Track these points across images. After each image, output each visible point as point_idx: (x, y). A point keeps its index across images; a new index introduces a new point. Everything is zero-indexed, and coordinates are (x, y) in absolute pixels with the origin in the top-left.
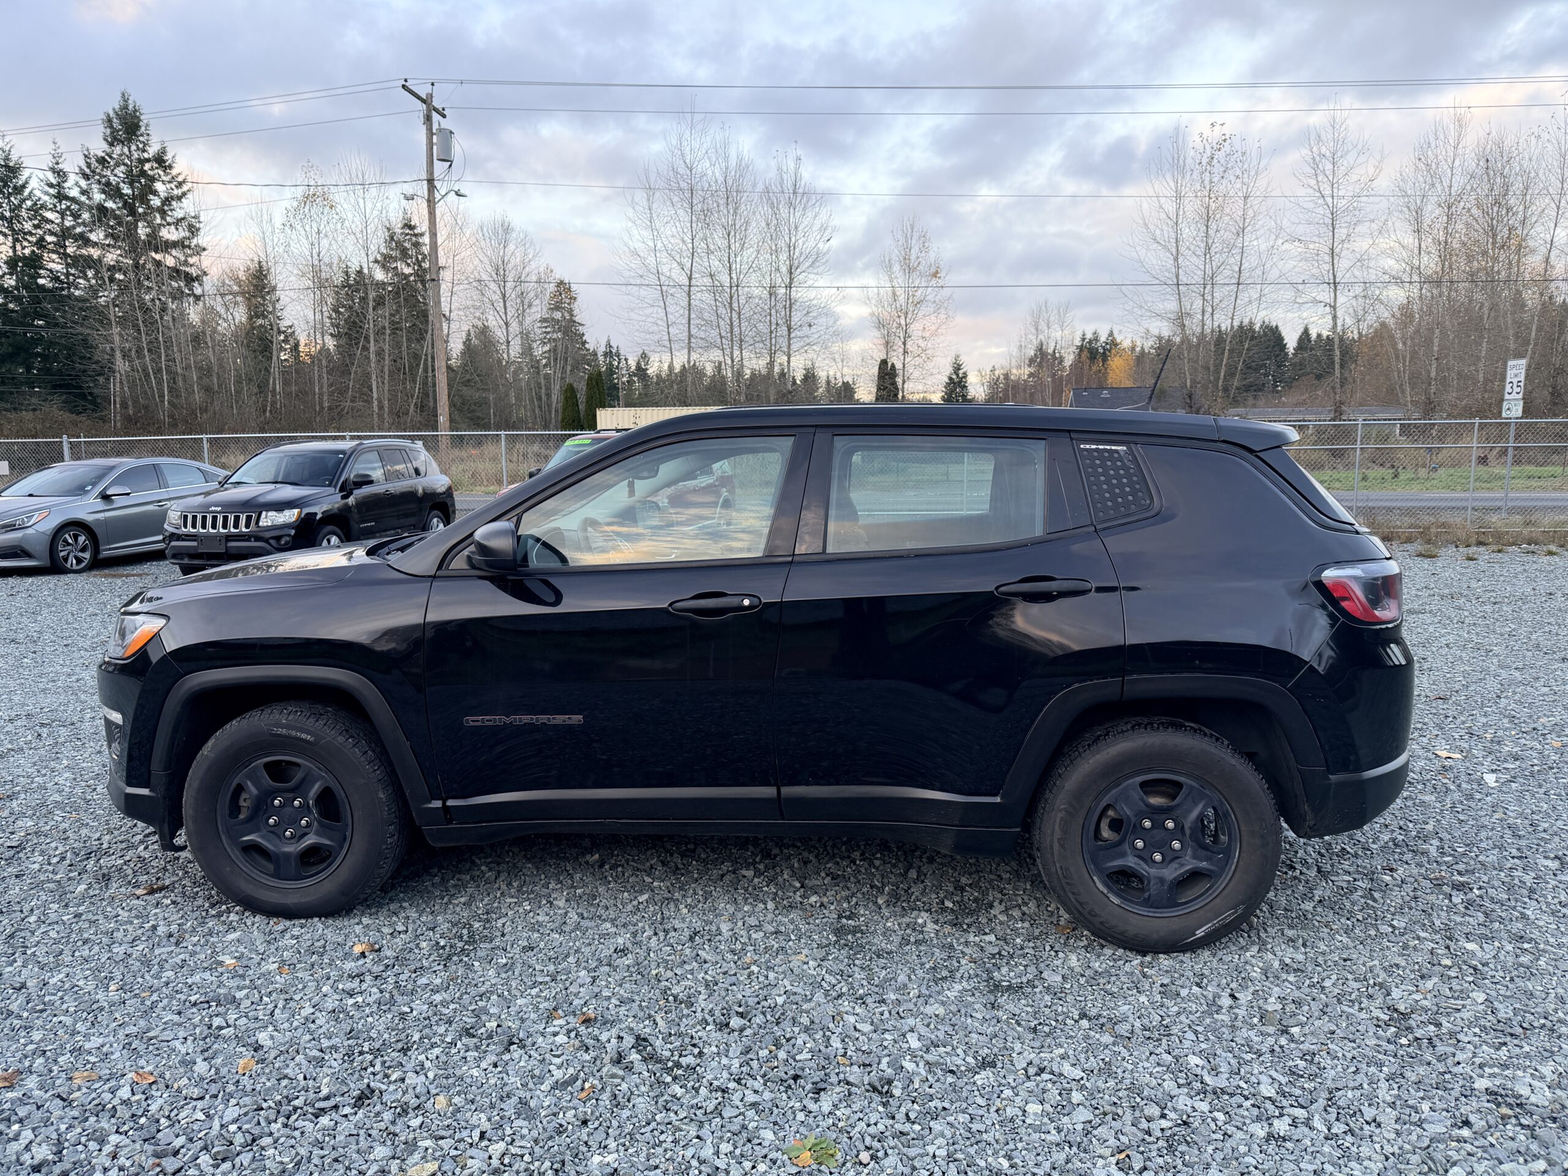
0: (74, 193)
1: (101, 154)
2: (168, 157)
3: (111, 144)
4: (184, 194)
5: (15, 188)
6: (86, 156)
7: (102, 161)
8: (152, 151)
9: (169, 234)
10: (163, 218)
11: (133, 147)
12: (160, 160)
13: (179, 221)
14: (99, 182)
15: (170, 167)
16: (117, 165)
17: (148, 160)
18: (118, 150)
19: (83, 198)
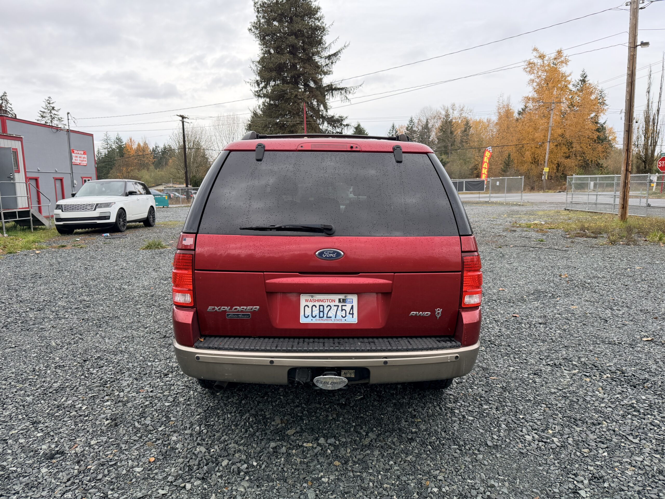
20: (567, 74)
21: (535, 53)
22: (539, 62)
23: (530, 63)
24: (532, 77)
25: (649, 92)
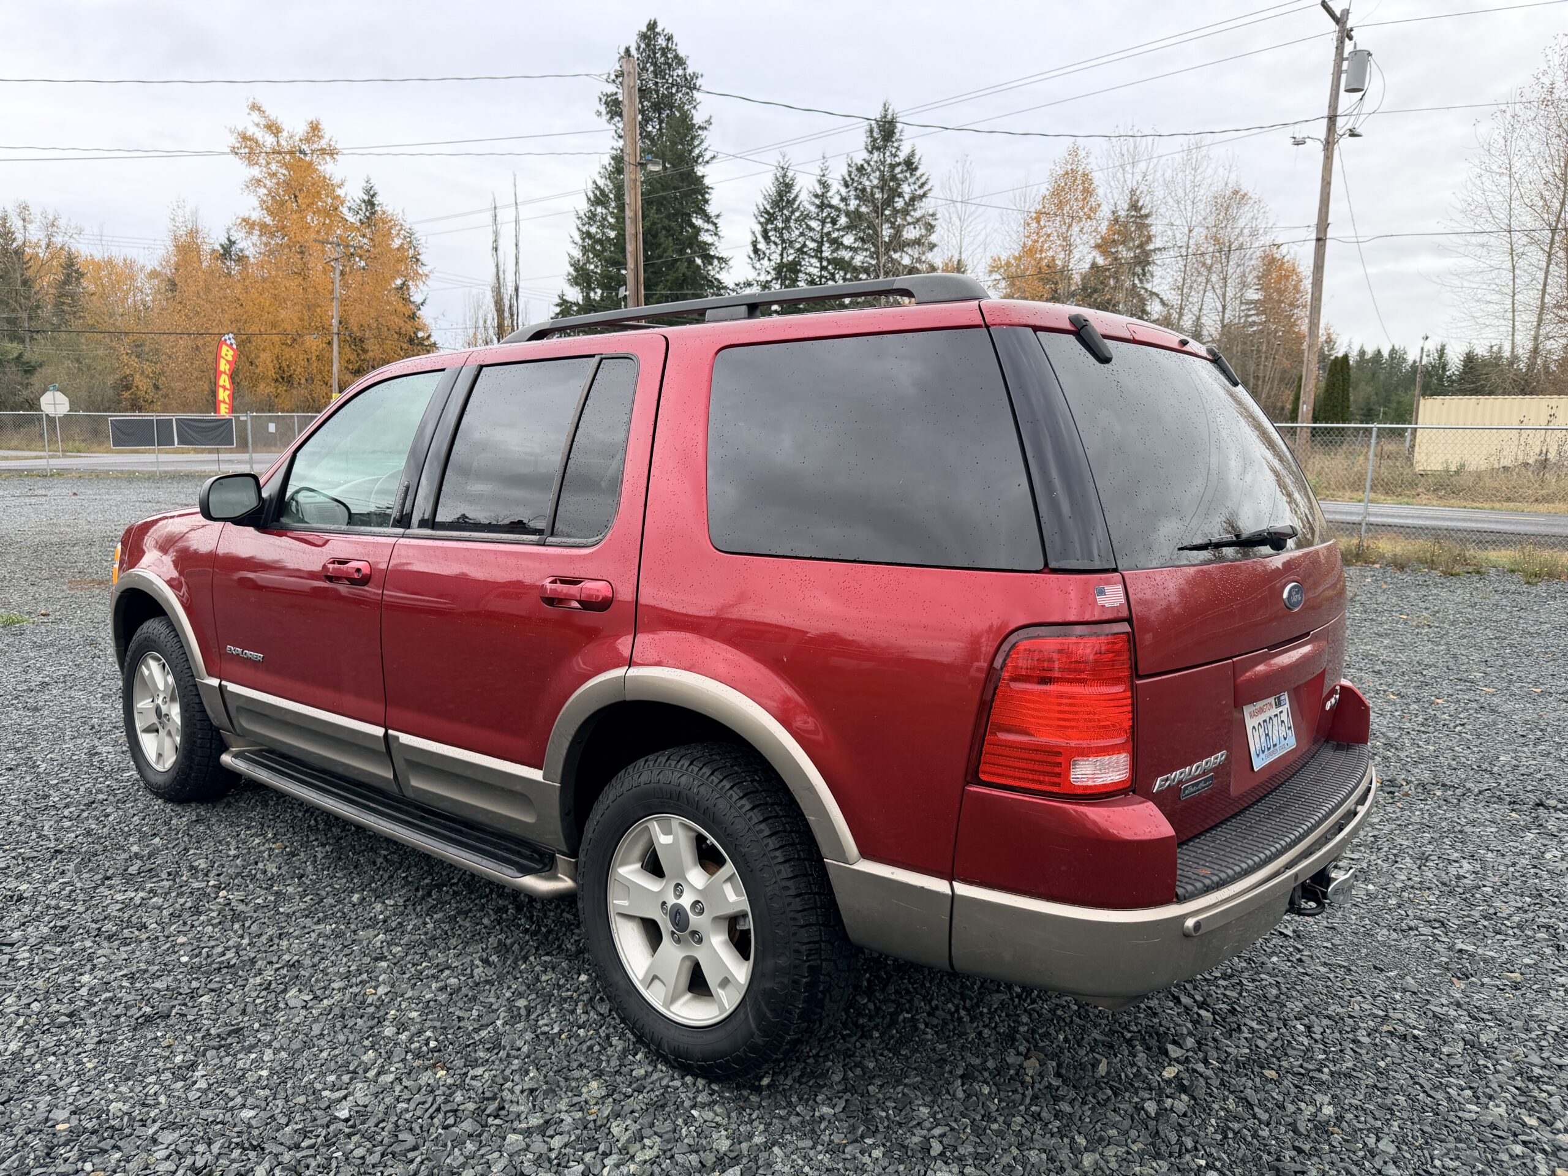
0: (835, 201)
1: (860, 162)
2: (915, 160)
3: (871, 152)
4: (924, 195)
5: (788, 201)
6: (849, 165)
7: (861, 169)
8: (902, 156)
9: (908, 233)
10: (905, 218)
11: (888, 154)
12: (910, 165)
14: (856, 189)
16: (873, 171)
17: (899, 164)
18: (876, 156)
19: (842, 205)
20: (336, 180)
21: (256, 116)
22: (269, 140)
23: (245, 138)
24: (256, 172)
25: (496, 249)
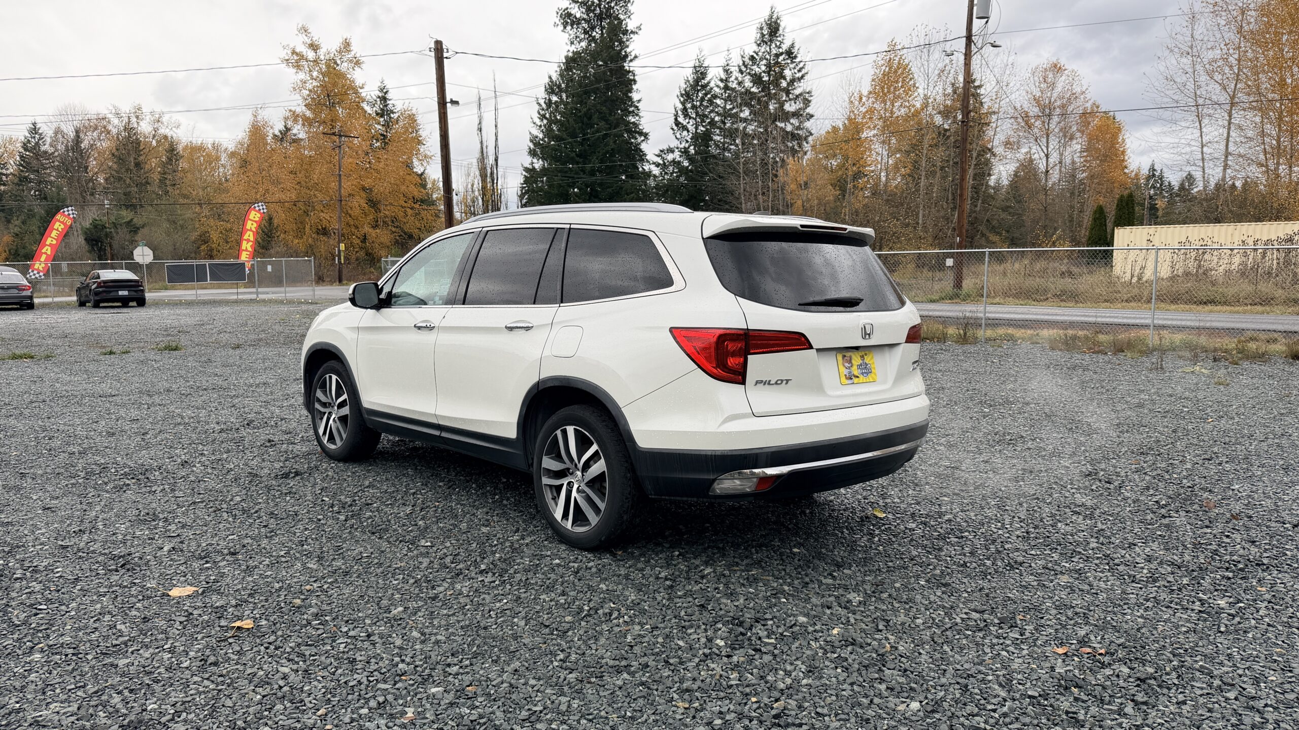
0: (734, 84)
1: (751, 53)
2: (795, 50)
3: (759, 45)
4: (803, 77)
5: (702, 86)
8: (785, 47)
9: (790, 107)
10: (787, 95)
11: (773, 46)
12: (790, 53)
13: (797, 96)
14: (749, 75)
15: (796, 57)
16: (761, 59)
17: (782, 54)
18: (763, 49)
20: (359, 84)
21: (303, 38)
22: (311, 55)
23: (294, 53)
24: (301, 77)
25: (480, 130)
